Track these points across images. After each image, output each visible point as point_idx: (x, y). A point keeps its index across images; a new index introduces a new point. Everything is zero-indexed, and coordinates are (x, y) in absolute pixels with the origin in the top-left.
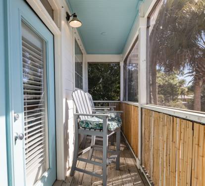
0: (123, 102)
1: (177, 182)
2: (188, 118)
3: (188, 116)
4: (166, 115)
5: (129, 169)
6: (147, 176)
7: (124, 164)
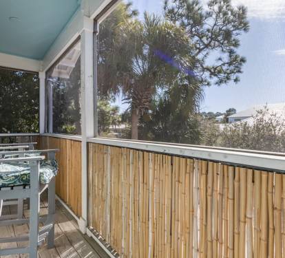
0: (45, 134)
1: (151, 234)
2: (167, 152)
3: (166, 149)
4: (132, 151)
5: (69, 240)
6: (100, 240)
7: (59, 235)
